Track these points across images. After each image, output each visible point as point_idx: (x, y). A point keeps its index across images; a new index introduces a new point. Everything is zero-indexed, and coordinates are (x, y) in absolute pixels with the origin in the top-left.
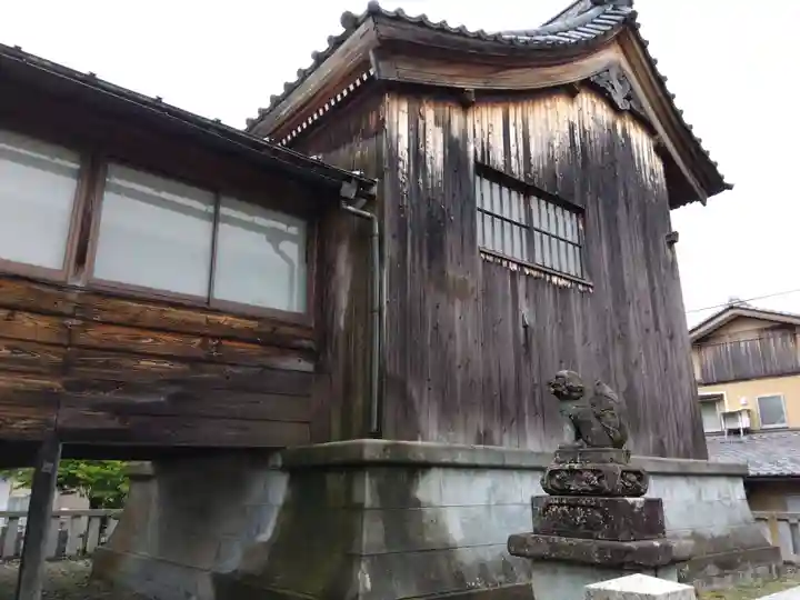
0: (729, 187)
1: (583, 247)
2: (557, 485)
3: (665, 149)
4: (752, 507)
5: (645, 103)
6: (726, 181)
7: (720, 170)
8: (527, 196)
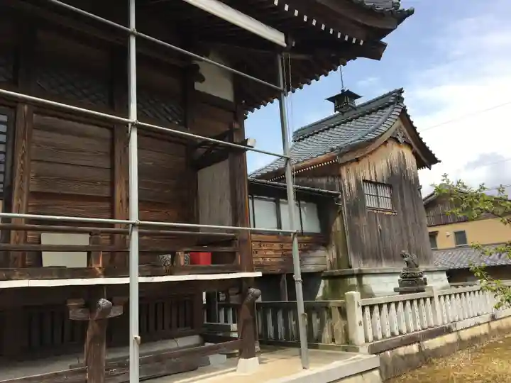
0: (440, 161)
1: (393, 198)
2: (404, 277)
3: (416, 152)
4: (449, 282)
5: (409, 138)
6: (439, 159)
7: (436, 156)
8: (376, 186)
